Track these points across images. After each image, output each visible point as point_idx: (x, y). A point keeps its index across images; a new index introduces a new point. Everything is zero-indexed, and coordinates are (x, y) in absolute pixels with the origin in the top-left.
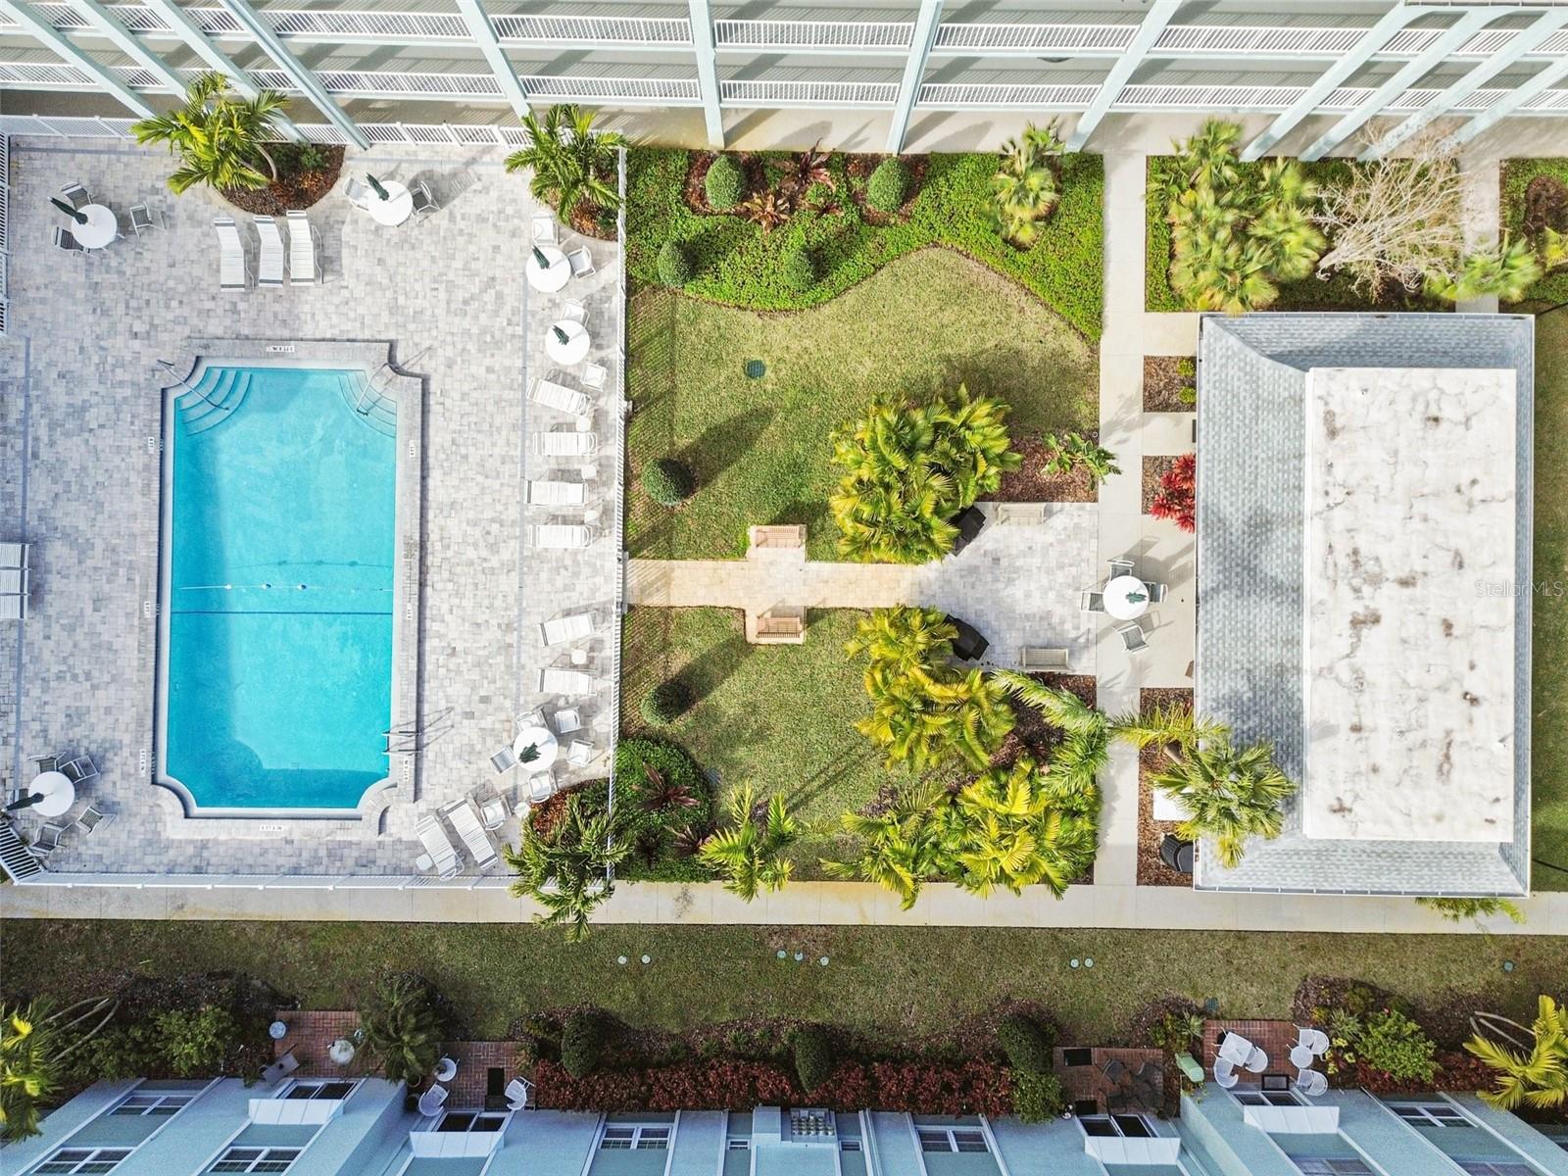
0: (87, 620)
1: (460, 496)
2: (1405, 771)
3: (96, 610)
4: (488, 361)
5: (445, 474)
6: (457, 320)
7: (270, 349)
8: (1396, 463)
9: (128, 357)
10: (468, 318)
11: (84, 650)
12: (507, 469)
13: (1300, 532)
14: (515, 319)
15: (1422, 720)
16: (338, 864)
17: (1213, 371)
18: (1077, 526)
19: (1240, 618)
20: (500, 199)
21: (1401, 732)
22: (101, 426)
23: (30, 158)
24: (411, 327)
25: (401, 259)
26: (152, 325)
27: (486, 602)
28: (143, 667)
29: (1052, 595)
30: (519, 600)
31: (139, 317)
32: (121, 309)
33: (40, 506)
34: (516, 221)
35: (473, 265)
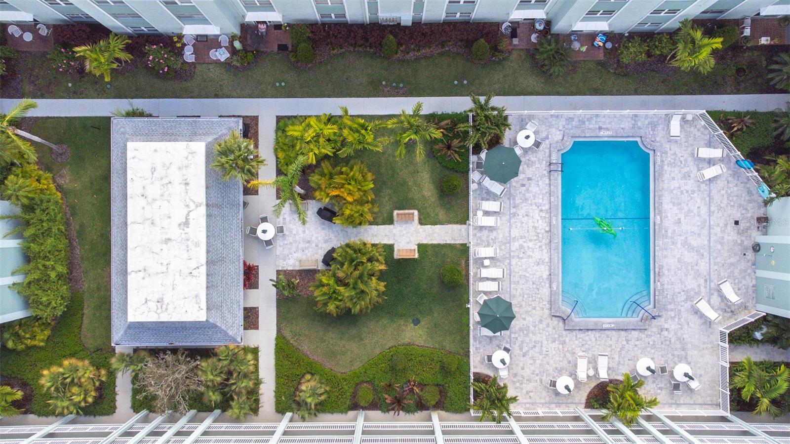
0: (683, 215)
1: (535, 268)
2: (168, 169)
3: (679, 219)
4: (525, 323)
5: (542, 276)
6: (538, 339)
7: (613, 325)
8: (173, 285)
9: (669, 321)
10: (533, 340)
11: (684, 203)
12: (517, 279)
13: (207, 258)
14: (515, 340)
15: (162, 188)
16: (581, 119)
17: (237, 321)
18: (285, 260)
19: (226, 225)
20: (522, 389)
21: (170, 183)
22: (680, 293)
23: (712, 401)
24: (556, 336)
25: (561, 363)
26: (660, 334)
27: (524, 225)
28: (660, 196)
29: (294, 232)
30: (510, 225)
31: (665, 337)
32: (673, 341)
33: (703, 260)
34: (515, 380)
35: (532, 362)
